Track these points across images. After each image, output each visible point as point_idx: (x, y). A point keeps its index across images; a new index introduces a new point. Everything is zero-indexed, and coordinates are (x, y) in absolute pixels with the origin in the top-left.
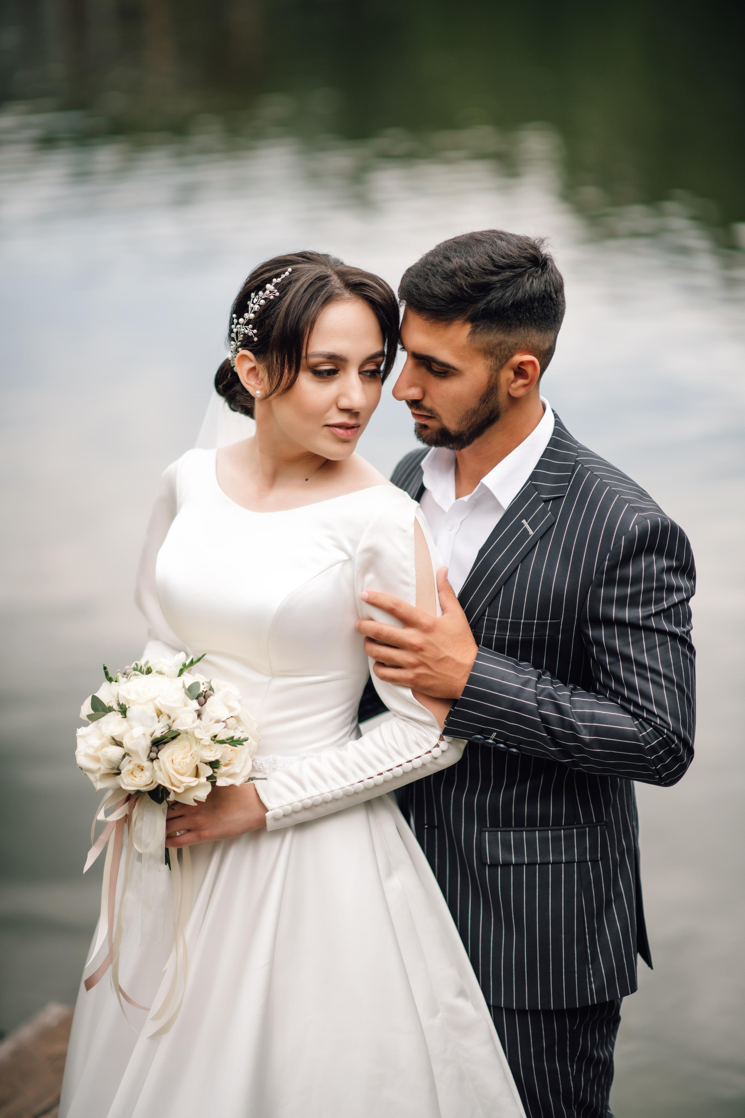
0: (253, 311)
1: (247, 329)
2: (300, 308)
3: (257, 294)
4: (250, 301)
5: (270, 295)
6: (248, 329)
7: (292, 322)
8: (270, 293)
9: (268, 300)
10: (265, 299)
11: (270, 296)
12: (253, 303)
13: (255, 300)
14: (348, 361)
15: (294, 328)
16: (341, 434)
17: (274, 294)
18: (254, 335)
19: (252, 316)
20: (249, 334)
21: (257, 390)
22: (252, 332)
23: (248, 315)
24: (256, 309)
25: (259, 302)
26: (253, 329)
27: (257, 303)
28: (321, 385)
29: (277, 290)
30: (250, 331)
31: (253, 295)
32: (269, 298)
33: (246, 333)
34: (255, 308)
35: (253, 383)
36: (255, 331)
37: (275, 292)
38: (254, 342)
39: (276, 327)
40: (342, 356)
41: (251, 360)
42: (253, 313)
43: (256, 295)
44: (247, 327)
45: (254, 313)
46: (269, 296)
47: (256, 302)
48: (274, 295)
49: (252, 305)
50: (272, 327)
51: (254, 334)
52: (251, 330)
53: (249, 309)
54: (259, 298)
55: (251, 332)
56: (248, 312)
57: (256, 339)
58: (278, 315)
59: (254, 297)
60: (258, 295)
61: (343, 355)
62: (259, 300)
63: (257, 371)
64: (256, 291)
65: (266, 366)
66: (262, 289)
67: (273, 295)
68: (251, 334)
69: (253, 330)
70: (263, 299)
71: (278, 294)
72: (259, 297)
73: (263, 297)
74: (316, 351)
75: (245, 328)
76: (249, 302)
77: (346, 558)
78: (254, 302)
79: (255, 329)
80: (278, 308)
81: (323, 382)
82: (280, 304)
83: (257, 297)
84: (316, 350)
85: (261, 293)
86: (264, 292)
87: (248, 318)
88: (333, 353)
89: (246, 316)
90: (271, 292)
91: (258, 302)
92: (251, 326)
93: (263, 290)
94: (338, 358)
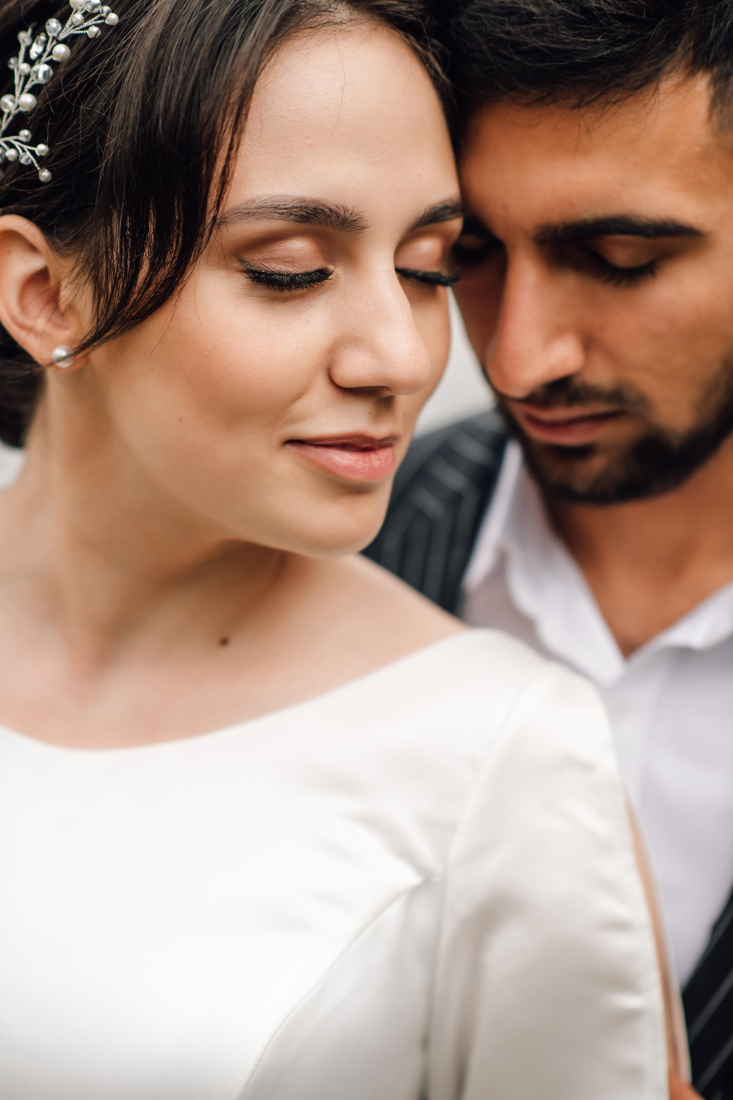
0: (28, 86)
1: (11, 146)
2: (199, 50)
3: (39, 29)
4: (17, 56)
5: (86, 24)
6: (17, 144)
7: (174, 101)
8: (86, 20)
9: (81, 41)
10: (70, 41)
11: (87, 28)
12: (28, 60)
13: (36, 49)
14: (363, 228)
15: (181, 121)
16: (348, 468)
17: (101, 18)
18: (38, 163)
19: (28, 100)
20: (23, 161)
21: (56, 345)
22: (33, 153)
23: (13, 101)
24: (41, 75)
25: (50, 54)
26: (33, 142)
27: (44, 59)
28: (281, 308)
29: (109, 6)
30: (24, 151)
31: (24, 37)
32: (83, 34)
33: (11, 159)
34: (36, 73)
35: (41, 323)
36: (42, 148)
37: (104, 15)
38: (39, 183)
39: (116, 122)
40: (345, 210)
41: (33, 248)
42: (31, 91)
43: (34, 37)
44: (11, 139)
45: (35, 90)
46: (83, 29)
47: (40, 56)
48: (100, 22)
49: (24, 67)
50: (103, 123)
51: (40, 159)
52: (26, 147)
53: (16, 81)
54: (46, 42)
55: (28, 154)
56: (11, 91)
57: (45, 175)
58: (123, 81)
59: (28, 42)
60: (45, 32)
61: (350, 207)
62: (48, 49)
63: (53, 283)
64: (34, 24)
65: (87, 262)
66: (56, 11)
67: (96, 25)
68: (26, 158)
69: (35, 146)
70: (64, 42)
71: (113, 18)
72: (48, 37)
73: (62, 36)
74: (259, 198)
75: (7, 143)
76: (12, 61)
77: (413, 879)
78: (33, 55)
79: (40, 143)
80: (120, 57)
81: (285, 300)
82: (128, 42)
83: (43, 38)
84: (260, 193)
85: (53, 24)
86: (63, 21)
87: (14, 112)
88: (314, 201)
89: (6, 105)
90: (87, 16)
91: (47, 53)
92: (25, 133)
93: (59, 12)
94: (333, 218)
